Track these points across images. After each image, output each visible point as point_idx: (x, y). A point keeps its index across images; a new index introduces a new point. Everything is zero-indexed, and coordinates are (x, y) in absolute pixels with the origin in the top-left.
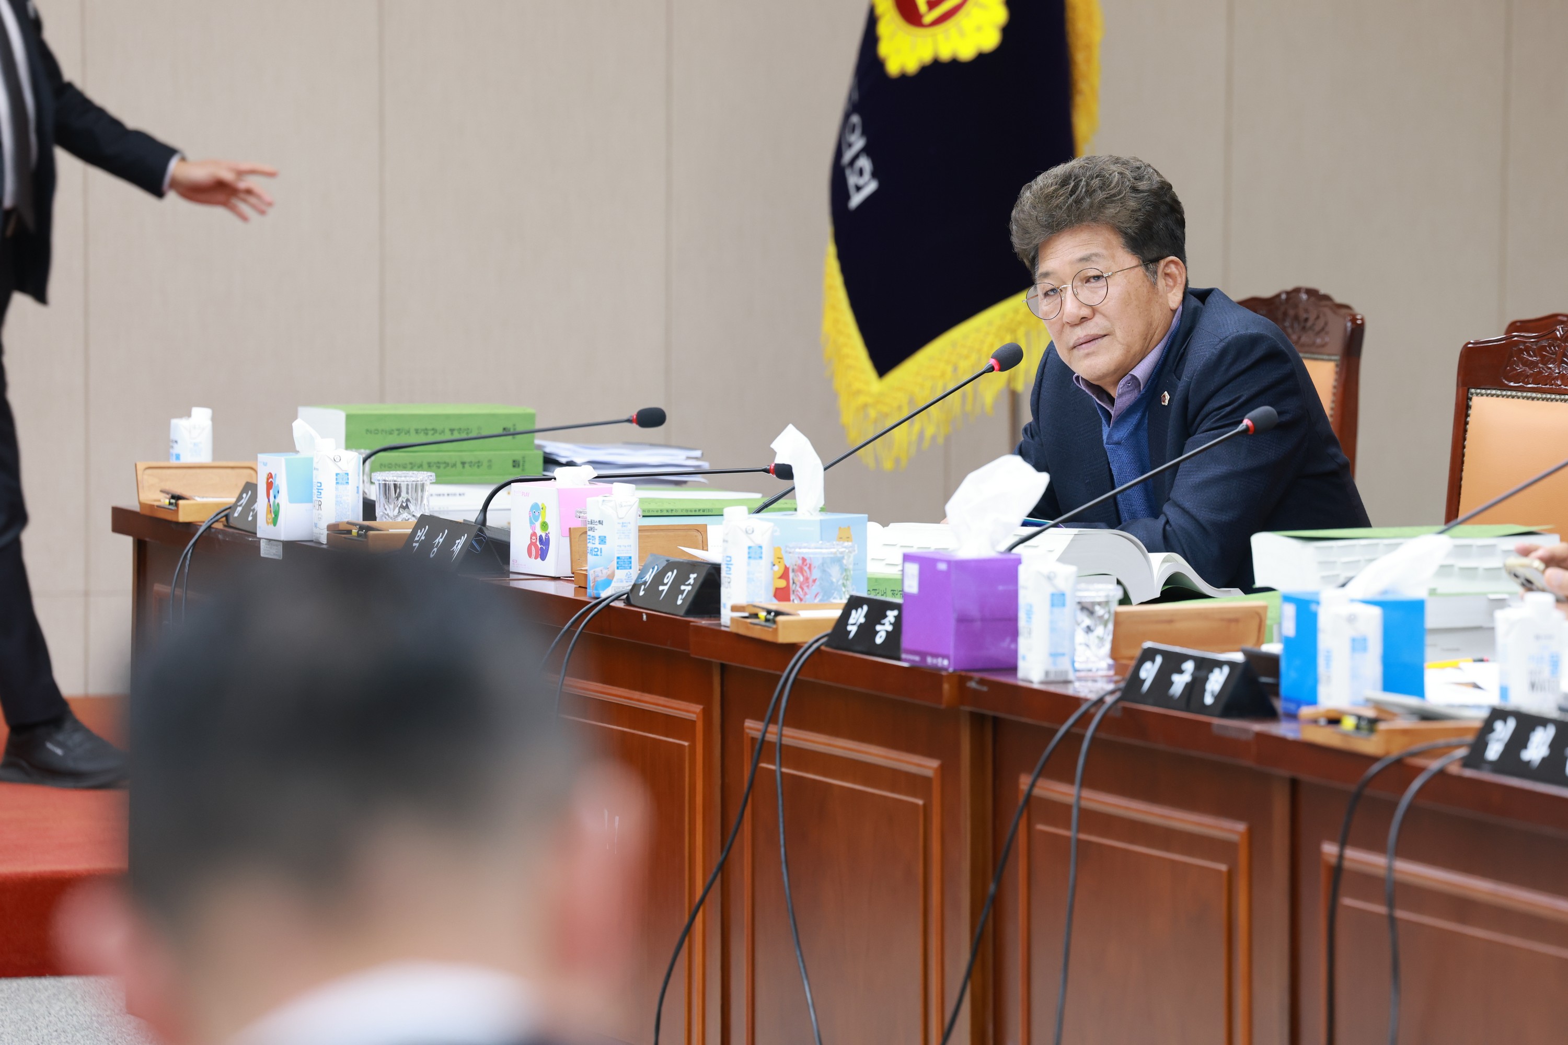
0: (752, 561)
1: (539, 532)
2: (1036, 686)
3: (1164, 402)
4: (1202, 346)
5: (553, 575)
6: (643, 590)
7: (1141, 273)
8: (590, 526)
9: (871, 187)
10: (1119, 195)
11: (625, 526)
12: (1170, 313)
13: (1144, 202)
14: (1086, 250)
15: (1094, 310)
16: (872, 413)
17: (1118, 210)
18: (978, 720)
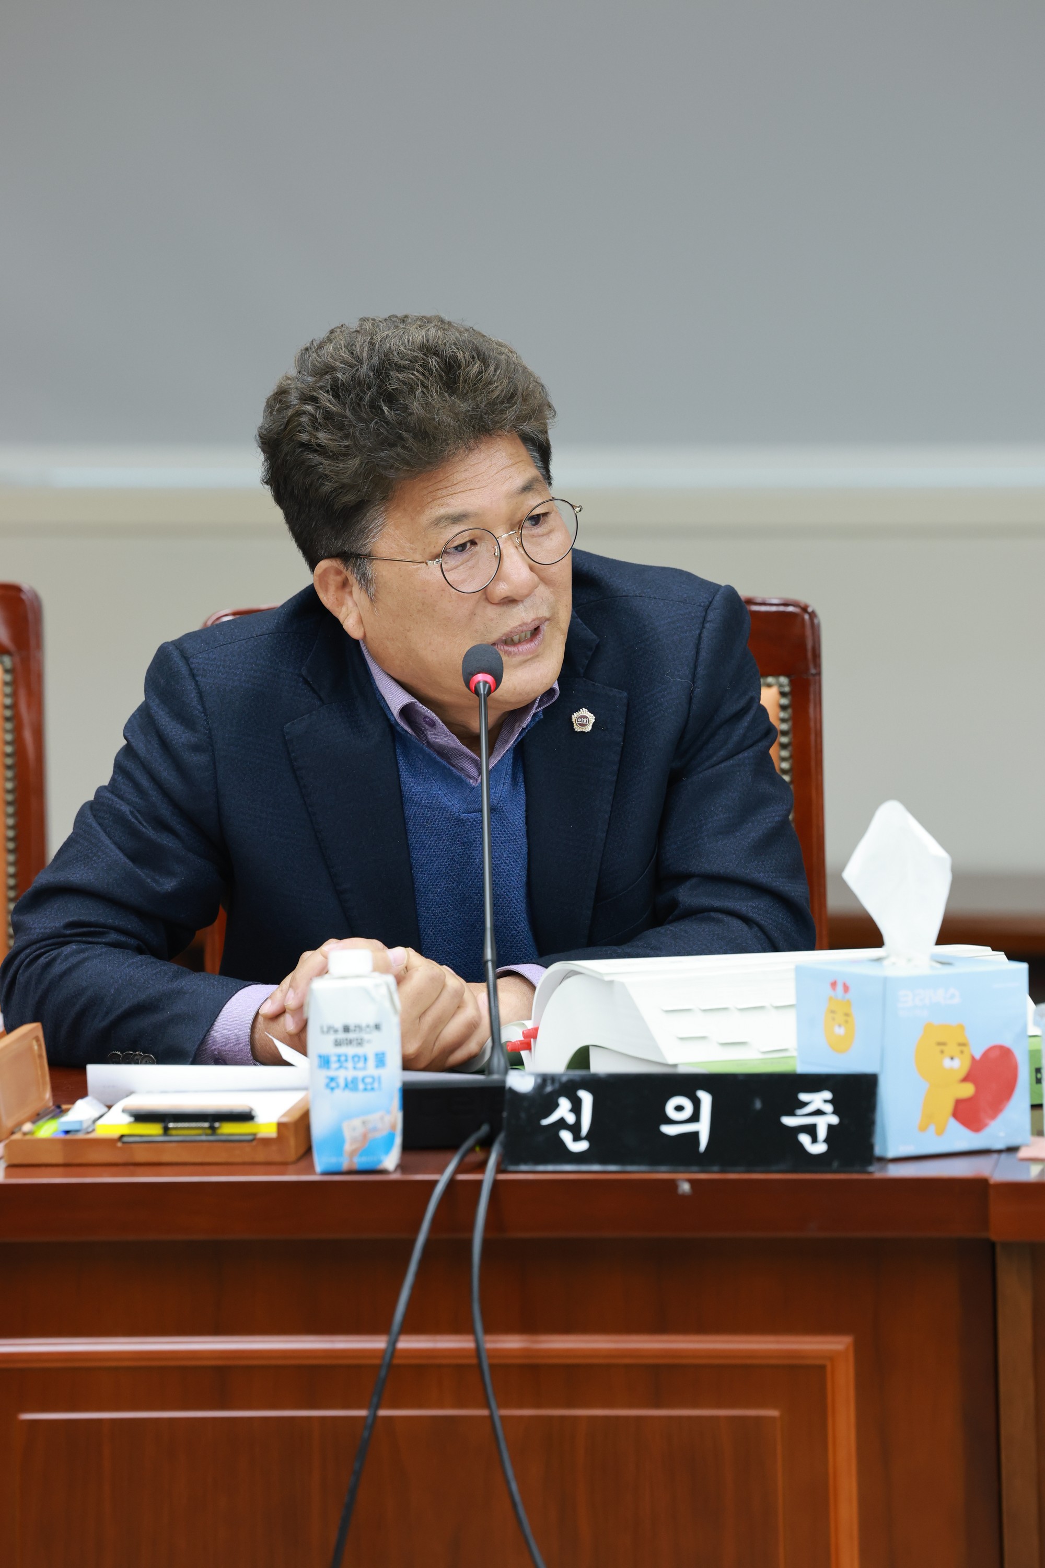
3: (581, 726)
8: (347, 1035)
14: (524, 471)
15: (537, 575)
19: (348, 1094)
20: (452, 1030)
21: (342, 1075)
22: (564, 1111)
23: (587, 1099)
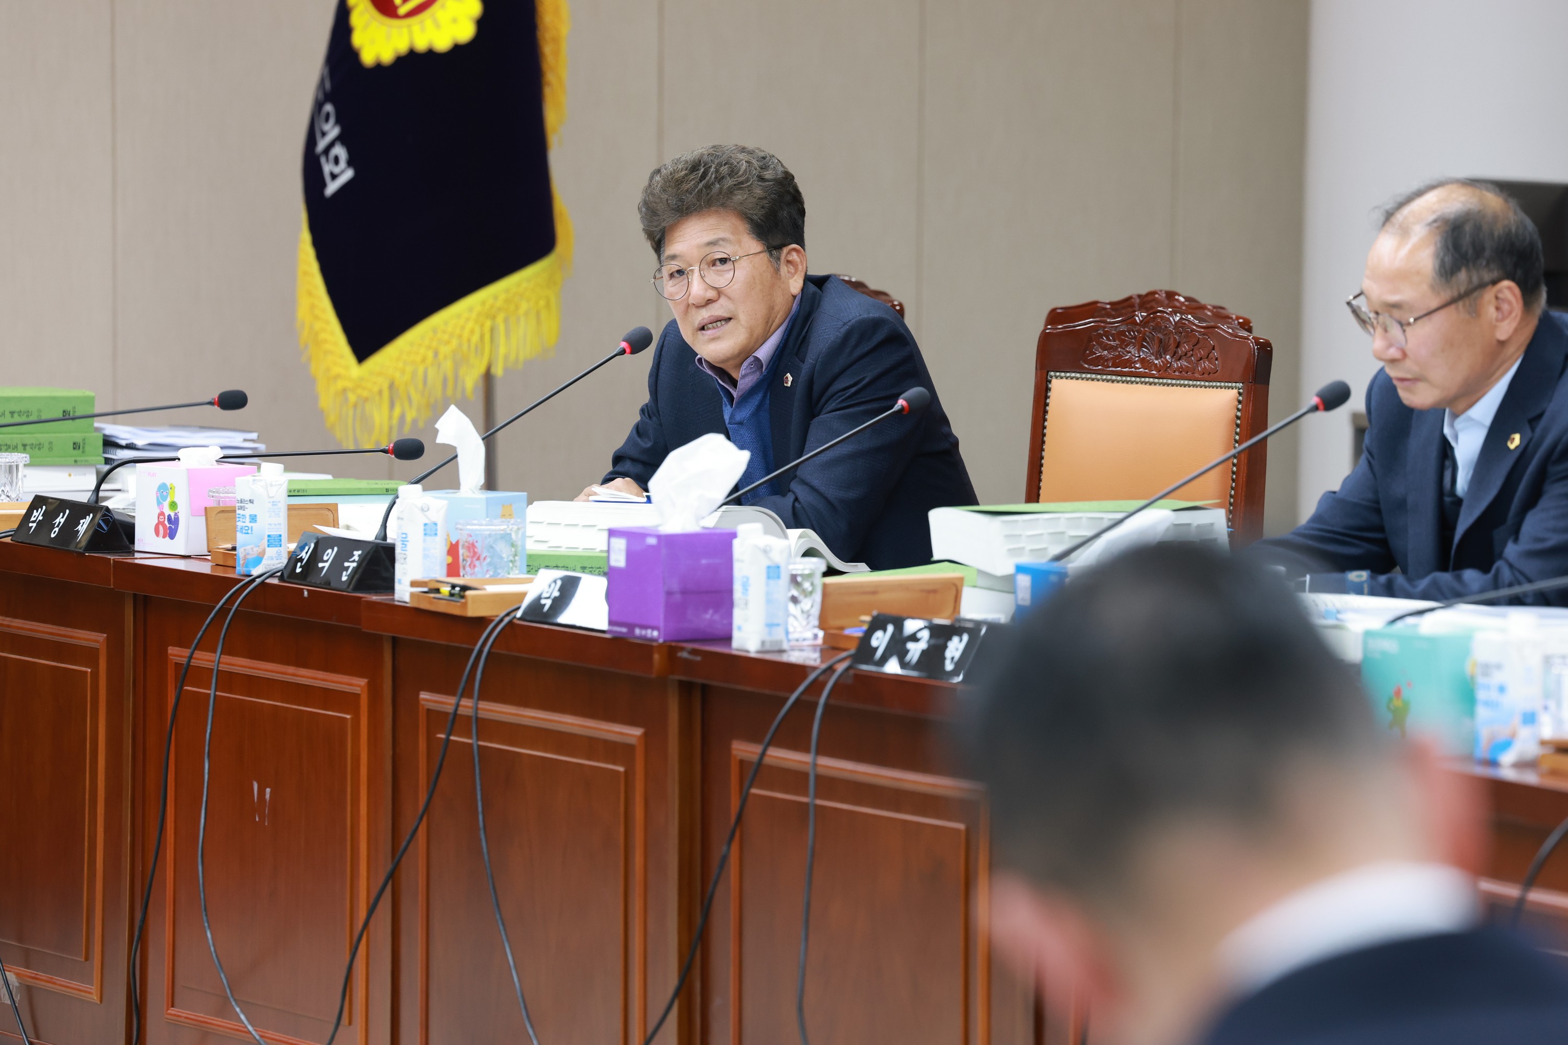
0: (428, 538)
1: (168, 511)
2: (753, 655)
3: (787, 383)
4: (825, 329)
5: (183, 554)
6: (300, 567)
7: (766, 259)
8: (240, 504)
9: (349, 174)
10: (746, 183)
11: (275, 505)
12: (791, 298)
13: (770, 191)
14: (714, 234)
15: (719, 292)
16: (352, 398)
17: (746, 196)
18: (686, 688)
21: (239, 524)
22: (305, 552)
23: (312, 547)
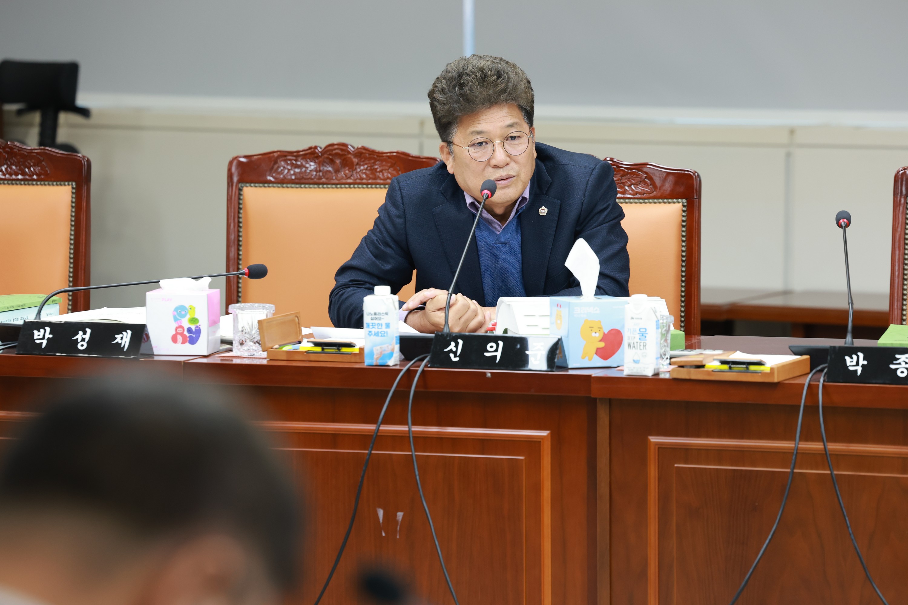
1: (186, 324)
3: (542, 212)
6: (455, 357)
14: (511, 119)
15: (510, 157)
19: (375, 337)
20: (473, 324)
21: (374, 330)
22: (452, 346)
23: (461, 342)
